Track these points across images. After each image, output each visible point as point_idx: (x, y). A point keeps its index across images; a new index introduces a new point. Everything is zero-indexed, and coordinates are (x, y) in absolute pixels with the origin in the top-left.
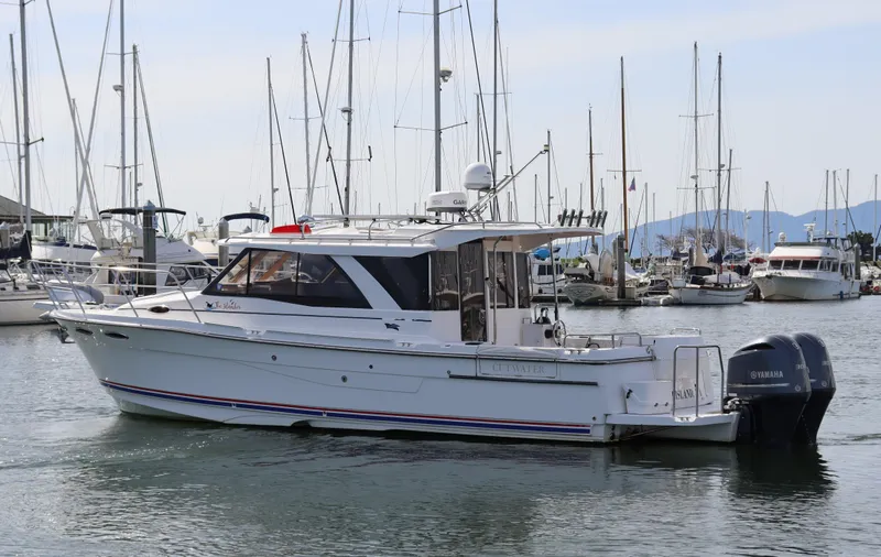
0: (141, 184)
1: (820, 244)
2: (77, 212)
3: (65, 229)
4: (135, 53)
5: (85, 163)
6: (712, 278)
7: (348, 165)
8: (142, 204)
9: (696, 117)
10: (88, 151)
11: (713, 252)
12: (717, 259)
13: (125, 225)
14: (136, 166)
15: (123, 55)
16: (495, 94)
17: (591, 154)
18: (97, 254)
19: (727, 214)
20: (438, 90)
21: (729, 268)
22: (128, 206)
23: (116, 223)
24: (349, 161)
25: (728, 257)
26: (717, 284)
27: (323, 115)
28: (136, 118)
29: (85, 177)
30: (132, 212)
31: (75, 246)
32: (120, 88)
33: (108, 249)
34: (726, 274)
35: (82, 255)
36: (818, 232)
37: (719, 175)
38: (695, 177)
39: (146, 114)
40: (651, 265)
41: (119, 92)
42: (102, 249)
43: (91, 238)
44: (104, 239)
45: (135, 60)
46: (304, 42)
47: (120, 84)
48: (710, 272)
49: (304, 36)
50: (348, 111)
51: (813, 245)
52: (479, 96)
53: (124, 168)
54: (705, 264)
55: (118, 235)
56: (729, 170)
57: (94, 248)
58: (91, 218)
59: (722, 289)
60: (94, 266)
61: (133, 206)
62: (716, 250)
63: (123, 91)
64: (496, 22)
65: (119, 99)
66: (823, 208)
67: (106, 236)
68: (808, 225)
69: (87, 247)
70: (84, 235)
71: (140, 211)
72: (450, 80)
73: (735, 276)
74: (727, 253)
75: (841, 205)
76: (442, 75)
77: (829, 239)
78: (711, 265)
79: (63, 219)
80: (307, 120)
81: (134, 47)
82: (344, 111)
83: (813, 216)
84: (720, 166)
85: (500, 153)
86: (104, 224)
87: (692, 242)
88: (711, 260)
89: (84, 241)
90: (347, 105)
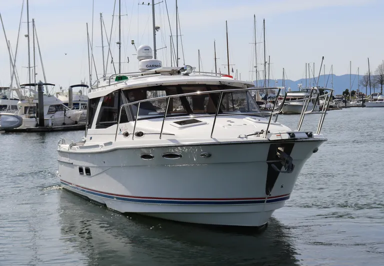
0: (36, 74)
1: (304, 92)
2: (11, 85)
3: (7, 92)
4: (33, 21)
5: (14, 66)
6: (263, 106)
7: (120, 65)
8: (37, 82)
9: (256, 43)
10: (15, 61)
11: (263, 96)
12: (265, 98)
13: (31, 90)
14: (35, 67)
15: (28, 22)
16: (177, 36)
17: (215, 59)
18: (20, 102)
19: (268, 81)
20: (155, 35)
21: (270, 102)
22: (32, 83)
23: (27, 90)
24: (120, 63)
25: (269, 98)
26: (265, 108)
27: (109, 45)
28: (34, 48)
29: (14, 73)
30: (33, 85)
31: (11, 99)
32: (27, 36)
33: (24, 100)
34: (269, 104)
35: (13, 103)
36: (304, 87)
37: (265, 66)
38: (256, 67)
39: (39, 46)
40: (239, 102)
41: (27, 38)
42: (22, 100)
43: (17, 96)
44: (22, 96)
45: (33, 25)
46: (101, 16)
47: (27, 34)
48: (262, 103)
49: (101, 14)
50: (119, 43)
51: (301, 92)
52: (171, 36)
53: (30, 67)
54: (260, 100)
55: (28, 94)
56: (269, 64)
57: (18, 100)
58: (17, 88)
59: (268, 110)
60: (19, 107)
61: (34, 83)
62: (265, 95)
63: (29, 37)
64: (177, 8)
65: (27, 40)
66: (305, 78)
67: (23, 95)
68: (299, 85)
69: (15, 99)
70: (14, 95)
71: (36, 85)
72: (159, 30)
73: (272, 105)
74: (269, 96)
75: (312, 77)
76: (156, 29)
77: (307, 90)
78: (263, 101)
79: (5, 88)
80: (103, 47)
81: (33, 20)
82: (118, 43)
83: (301, 81)
84: (265, 62)
85: (179, 59)
86: (23, 90)
87: (255, 92)
88: (263, 99)
89: (14, 97)
90: (118, 41)
